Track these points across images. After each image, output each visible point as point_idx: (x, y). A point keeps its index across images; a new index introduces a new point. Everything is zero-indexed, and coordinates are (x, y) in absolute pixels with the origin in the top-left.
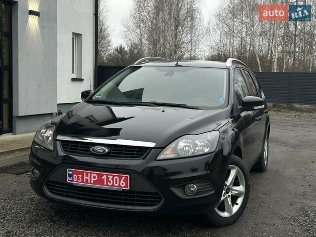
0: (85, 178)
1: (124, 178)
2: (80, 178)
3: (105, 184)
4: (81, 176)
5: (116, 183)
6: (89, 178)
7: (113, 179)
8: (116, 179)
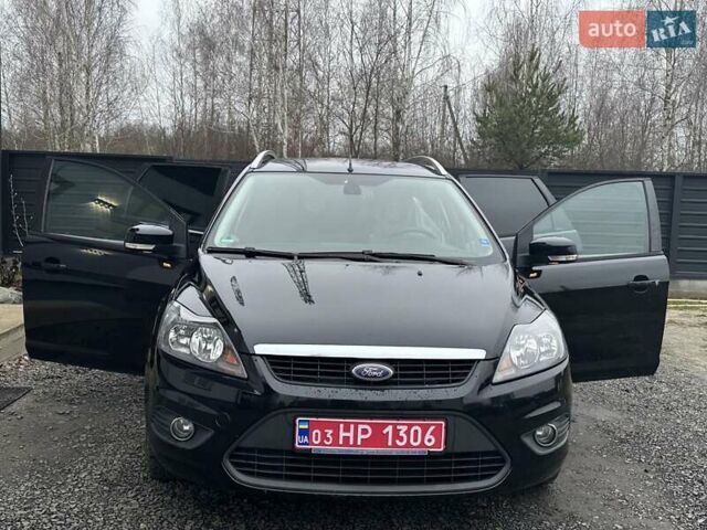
0: (342, 434)
1: (432, 428)
2: (328, 436)
3: (390, 443)
4: (331, 432)
5: (416, 440)
6: (351, 435)
7: (408, 433)
8: (416, 431)
